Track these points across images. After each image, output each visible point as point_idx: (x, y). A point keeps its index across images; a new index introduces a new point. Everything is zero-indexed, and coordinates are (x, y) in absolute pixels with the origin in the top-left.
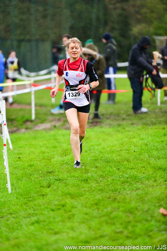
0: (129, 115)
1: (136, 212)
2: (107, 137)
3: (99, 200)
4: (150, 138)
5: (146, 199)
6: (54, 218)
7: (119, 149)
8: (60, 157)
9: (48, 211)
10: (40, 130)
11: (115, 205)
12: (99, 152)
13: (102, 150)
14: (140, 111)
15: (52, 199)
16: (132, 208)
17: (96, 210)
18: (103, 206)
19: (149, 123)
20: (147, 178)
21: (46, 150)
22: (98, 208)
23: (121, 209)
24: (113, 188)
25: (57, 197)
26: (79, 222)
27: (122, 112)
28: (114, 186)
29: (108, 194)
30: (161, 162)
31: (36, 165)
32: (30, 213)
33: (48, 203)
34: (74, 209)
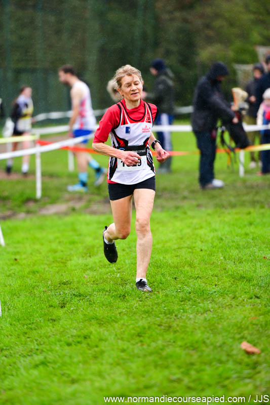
0: (193, 192)
1: (204, 348)
3: (144, 328)
4: (227, 229)
5: (220, 326)
6: (70, 357)
7: (176, 247)
8: (80, 259)
9: (61, 346)
10: (50, 216)
11: (170, 336)
14: (210, 186)
15: (68, 326)
16: (197, 342)
17: (139, 344)
18: (149, 338)
19: (225, 204)
20: (221, 293)
21: (59, 248)
22: (141, 341)
23: (180, 343)
24: (165, 308)
25: (77, 324)
26: (111, 364)
27: (182, 186)
28: (167, 306)
29: (158, 319)
30: (245, 268)
31: (43, 271)
32: (31, 349)
33: (61, 333)
34: (104, 342)
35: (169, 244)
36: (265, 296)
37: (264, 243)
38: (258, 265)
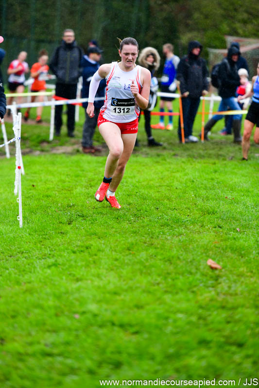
0: (170, 144)
1: (178, 262)
2: (143, 168)
3: (133, 244)
4: (197, 173)
5: (191, 247)
6: (76, 262)
7: (158, 184)
8: (84, 188)
9: (68, 253)
10: (60, 154)
11: (152, 251)
12: (133, 186)
13: (137, 184)
15: (74, 239)
16: (173, 257)
19: (196, 155)
20: (192, 222)
22: (130, 254)
23: (159, 257)
24: (149, 230)
25: (80, 237)
26: (107, 269)
27: (163, 139)
29: (143, 238)
30: (211, 204)
31: (54, 195)
32: (45, 254)
33: (68, 243)
34: (101, 253)
35: (151, 182)
36: (226, 227)
37: (226, 186)
38: (221, 203)
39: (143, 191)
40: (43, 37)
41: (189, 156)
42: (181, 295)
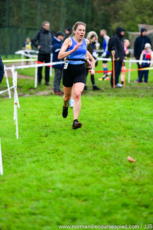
0: (106, 89)
1: (110, 158)
2: (90, 103)
3: (83, 148)
4: (122, 106)
5: (118, 149)
6: (50, 159)
7: (98, 113)
8: (55, 116)
9: (45, 154)
10: (41, 96)
11: (95, 152)
12: (84, 114)
13: (86, 112)
15: (49, 145)
16: (107, 155)
19: (121, 95)
20: (119, 134)
22: (82, 154)
23: (99, 155)
24: (93, 140)
25: (52, 144)
26: (68, 163)
27: (102, 85)
29: (90, 144)
30: (129, 124)
31: (37, 120)
32: (32, 154)
33: (45, 148)
34: (65, 153)
35: (95, 111)
36: (139, 137)
37: (138, 113)
38: (136, 123)
39: (90, 116)
40: (30, 26)
41: (117, 95)
42: (112, 178)
